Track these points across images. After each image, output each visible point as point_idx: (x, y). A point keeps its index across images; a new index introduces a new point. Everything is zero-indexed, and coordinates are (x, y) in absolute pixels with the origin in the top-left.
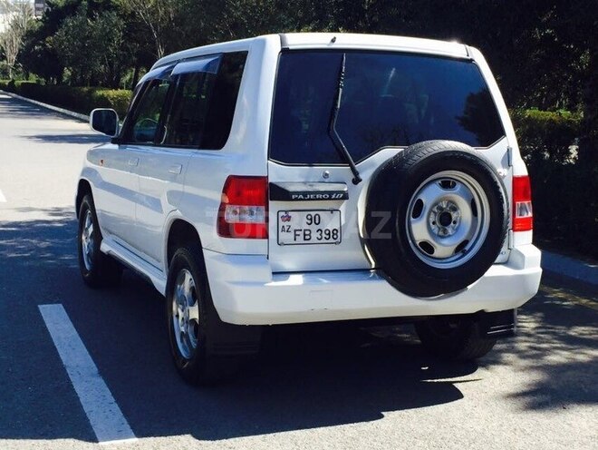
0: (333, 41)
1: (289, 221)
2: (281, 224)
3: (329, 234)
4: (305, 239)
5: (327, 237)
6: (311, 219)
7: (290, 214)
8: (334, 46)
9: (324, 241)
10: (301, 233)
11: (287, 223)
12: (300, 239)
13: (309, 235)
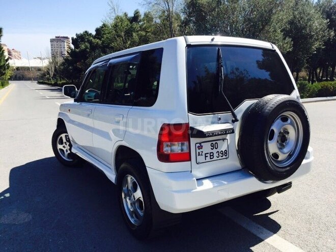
0: (212, 40)
1: (202, 148)
2: (198, 151)
3: (223, 154)
4: (211, 158)
5: (222, 155)
6: (213, 146)
7: (202, 144)
8: (213, 43)
9: (220, 158)
10: (208, 155)
11: (201, 150)
12: (208, 159)
13: (213, 155)
